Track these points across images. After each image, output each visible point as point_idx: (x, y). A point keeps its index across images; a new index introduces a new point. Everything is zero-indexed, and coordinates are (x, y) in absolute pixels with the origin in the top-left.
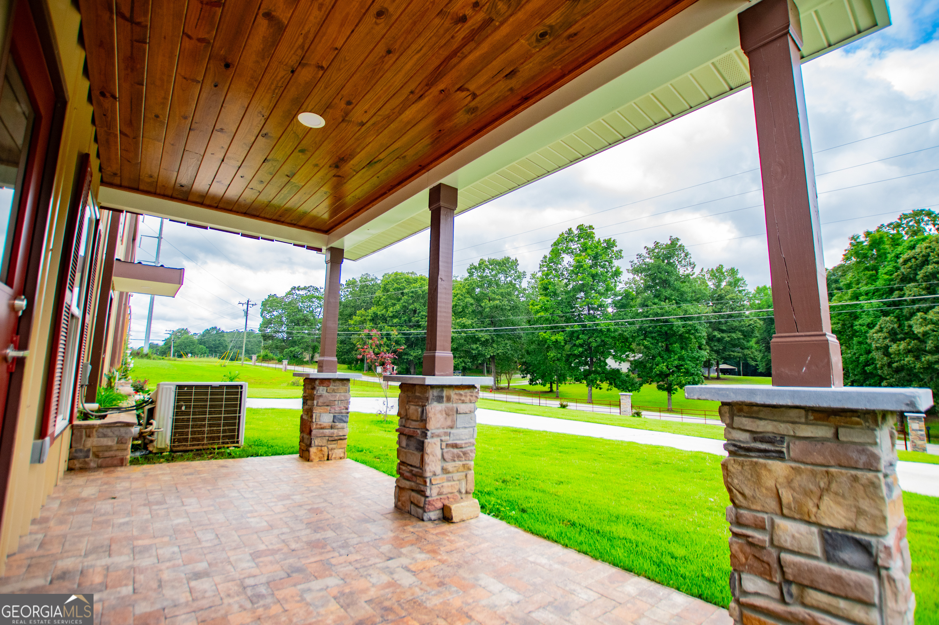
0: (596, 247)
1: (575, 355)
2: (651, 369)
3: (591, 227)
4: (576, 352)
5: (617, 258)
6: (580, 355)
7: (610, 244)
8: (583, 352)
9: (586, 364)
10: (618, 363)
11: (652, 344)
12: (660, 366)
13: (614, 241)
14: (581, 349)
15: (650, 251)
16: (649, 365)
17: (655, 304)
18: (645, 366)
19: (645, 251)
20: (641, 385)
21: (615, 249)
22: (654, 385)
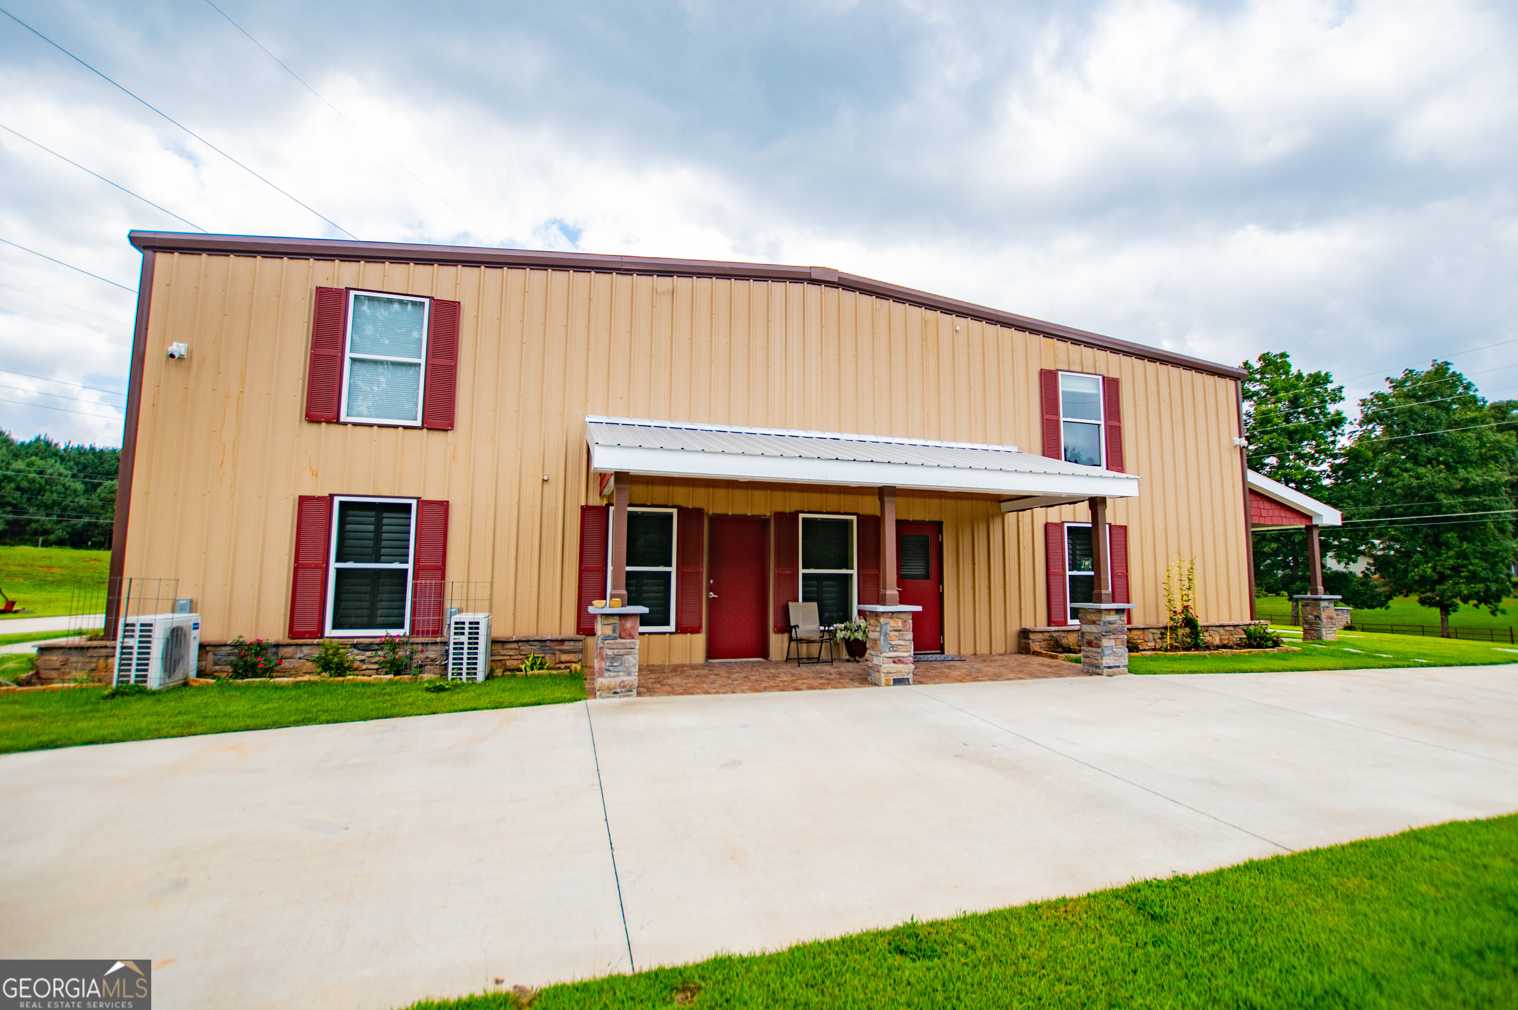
0: (1295, 387)
1: (1264, 553)
2: (1406, 572)
3: (1283, 355)
4: (1266, 549)
5: (1333, 401)
6: (1275, 553)
7: (1319, 380)
8: (1278, 549)
9: (1286, 566)
10: (1343, 564)
11: (1405, 533)
12: (1421, 567)
13: (1326, 374)
14: (1274, 545)
15: (1397, 385)
16: (1401, 566)
17: (1406, 470)
18: (1395, 568)
19: (1388, 384)
20: (1389, 597)
21: (1330, 387)
22: (1414, 598)
